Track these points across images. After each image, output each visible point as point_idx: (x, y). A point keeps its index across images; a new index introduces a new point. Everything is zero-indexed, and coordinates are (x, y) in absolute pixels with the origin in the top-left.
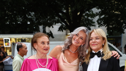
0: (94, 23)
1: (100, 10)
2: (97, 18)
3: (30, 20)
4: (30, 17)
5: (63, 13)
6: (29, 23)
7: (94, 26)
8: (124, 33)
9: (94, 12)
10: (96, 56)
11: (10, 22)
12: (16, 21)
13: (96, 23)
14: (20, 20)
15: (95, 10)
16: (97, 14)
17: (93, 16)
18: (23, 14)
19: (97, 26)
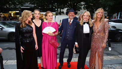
0: (82, 8)
1: (84, 3)
2: (83, 6)
3: (55, 6)
4: (55, 5)
5: (68, 3)
6: (54, 8)
7: (82, 9)
8: (94, 13)
9: (82, 4)
10: (86, 24)
11: (46, 7)
12: (49, 7)
13: (83, 8)
14: (50, 6)
15: (82, 3)
16: (83, 5)
17: (82, 5)
18: (52, 4)
19: (83, 9)
